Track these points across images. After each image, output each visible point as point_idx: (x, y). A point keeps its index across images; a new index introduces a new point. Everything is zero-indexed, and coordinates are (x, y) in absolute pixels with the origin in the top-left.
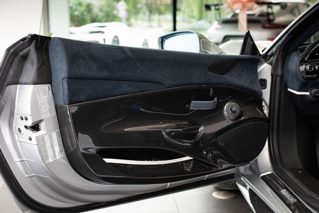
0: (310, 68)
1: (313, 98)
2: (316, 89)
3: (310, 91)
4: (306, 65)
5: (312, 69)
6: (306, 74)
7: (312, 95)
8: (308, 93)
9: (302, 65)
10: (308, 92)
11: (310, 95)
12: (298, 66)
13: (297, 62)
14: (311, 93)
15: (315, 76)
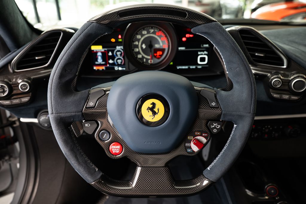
8: (36, 121)
15: (24, 100)
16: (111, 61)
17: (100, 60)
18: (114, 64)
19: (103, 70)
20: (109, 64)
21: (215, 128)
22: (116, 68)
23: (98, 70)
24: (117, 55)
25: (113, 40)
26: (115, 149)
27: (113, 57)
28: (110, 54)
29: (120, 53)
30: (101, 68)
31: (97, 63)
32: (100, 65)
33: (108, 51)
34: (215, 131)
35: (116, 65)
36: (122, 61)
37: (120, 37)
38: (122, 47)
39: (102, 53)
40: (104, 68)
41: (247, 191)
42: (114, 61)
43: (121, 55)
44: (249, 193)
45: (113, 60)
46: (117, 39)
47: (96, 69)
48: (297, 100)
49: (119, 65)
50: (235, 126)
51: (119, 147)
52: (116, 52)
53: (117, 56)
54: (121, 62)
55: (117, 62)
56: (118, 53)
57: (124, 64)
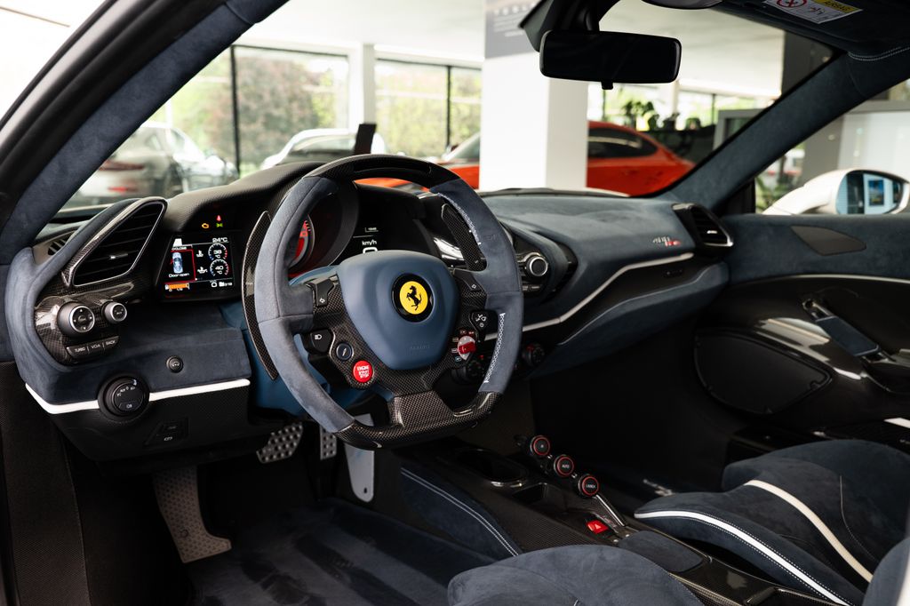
0: (81, 319)
1: (114, 417)
2: (123, 387)
3: (100, 396)
4: (64, 305)
5: (87, 323)
6: (66, 345)
7: (110, 407)
8: (93, 405)
9: (46, 308)
10: (95, 398)
11: (104, 410)
12: (29, 315)
13: (25, 297)
14: (104, 403)
15: (110, 343)
16: (202, 271)
17: (178, 269)
18: (208, 276)
19: (185, 289)
20: (199, 275)
21: (481, 321)
22: (214, 283)
23: (174, 290)
24: (213, 256)
25: (205, 226)
26: (363, 371)
27: (205, 262)
28: (200, 254)
29: (220, 252)
30: (180, 287)
31: (171, 276)
32: (179, 280)
33: (196, 250)
34: (482, 325)
35: (213, 278)
36: (225, 267)
37: (219, 218)
38: (225, 240)
39: (182, 252)
40: (187, 285)
41: (493, 483)
42: (209, 270)
43: (222, 255)
44: (497, 484)
45: (206, 267)
46: (213, 222)
47: (170, 290)
48: (538, 290)
49: (219, 278)
50: (502, 315)
51: (367, 367)
52: (213, 249)
53: (216, 258)
54: (224, 271)
55: (215, 271)
56: (218, 252)
57: (230, 275)
